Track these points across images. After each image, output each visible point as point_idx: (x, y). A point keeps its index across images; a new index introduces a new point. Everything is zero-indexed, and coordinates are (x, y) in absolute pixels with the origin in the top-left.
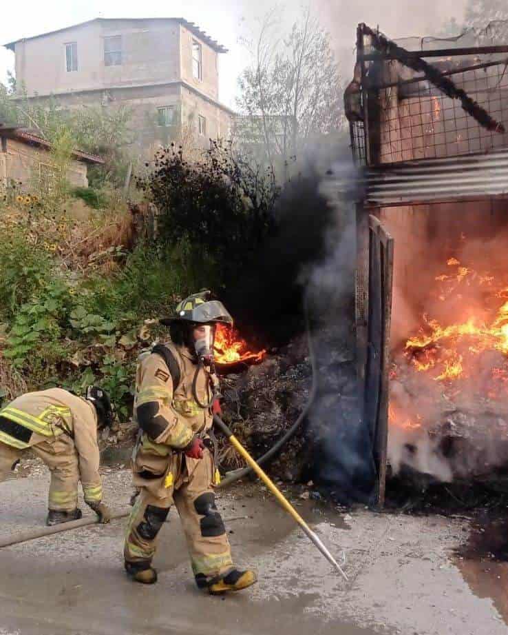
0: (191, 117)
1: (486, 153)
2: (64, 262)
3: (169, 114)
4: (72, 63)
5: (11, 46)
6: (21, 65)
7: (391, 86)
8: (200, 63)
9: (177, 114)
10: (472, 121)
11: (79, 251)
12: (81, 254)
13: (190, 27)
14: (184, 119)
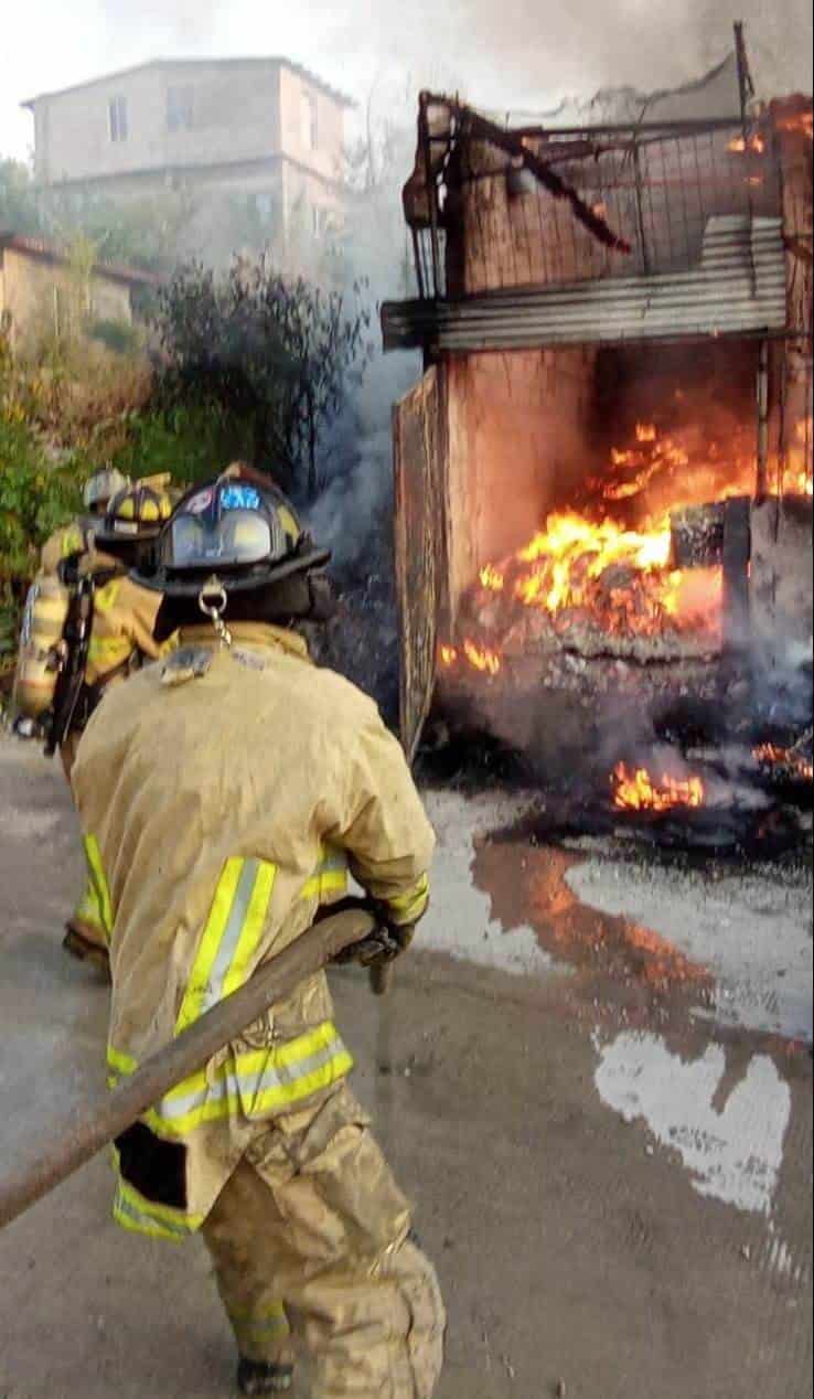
0: (297, 206)
1: (602, 277)
2: (56, 436)
3: (264, 205)
4: (118, 128)
5: (29, 105)
6: (43, 131)
7: (492, 174)
8: (313, 128)
9: (276, 206)
10: (582, 230)
11: (80, 420)
12: (84, 423)
13: (296, 69)
14: (286, 212)
